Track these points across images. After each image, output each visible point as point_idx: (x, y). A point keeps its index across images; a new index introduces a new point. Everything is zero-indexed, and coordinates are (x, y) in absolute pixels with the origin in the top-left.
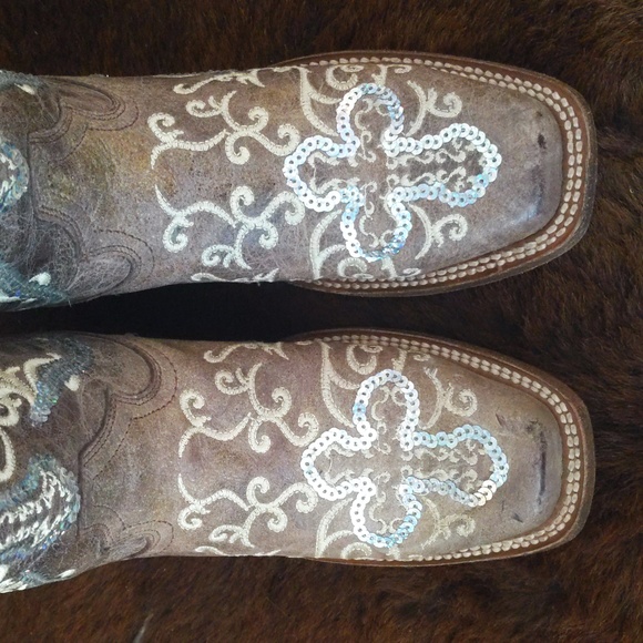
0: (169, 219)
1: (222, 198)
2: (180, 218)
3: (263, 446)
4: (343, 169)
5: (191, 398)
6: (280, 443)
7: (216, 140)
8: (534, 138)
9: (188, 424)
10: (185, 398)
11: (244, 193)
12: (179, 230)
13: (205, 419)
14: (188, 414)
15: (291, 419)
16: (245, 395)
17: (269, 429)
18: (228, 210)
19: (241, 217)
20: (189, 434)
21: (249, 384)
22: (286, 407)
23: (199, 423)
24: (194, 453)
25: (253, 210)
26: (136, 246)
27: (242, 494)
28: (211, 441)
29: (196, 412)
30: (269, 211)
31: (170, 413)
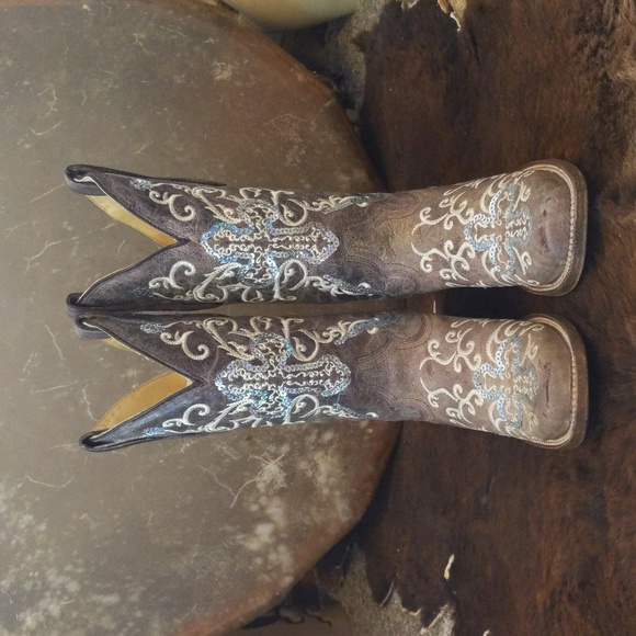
0: (420, 258)
1: (441, 247)
2: (425, 257)
3: (458, 369)
4: (489, 230)
5: (434, 343)
6: (465, 368)
7: (441, 219)
8: (542, 211)
9: (428, 354)
10: (430, 343)
11: (449, 244)
12: (426, 262)
13: (438, 353)
14: (430, 350)
15: (471, 357)
16: (456, 343)
17: (461, 361)
18: (444, 252)
19: (450, 255)
20: (426, 360)
21: (460, 339)
22: (471, 351)
23: (434, 356)
24: (429, 366)
25: (454, 252)
26: (409, 270)
27: (451, 392)
28: (438, 364)
29: (434, 350)
30: (460, 252)
31: (421, 349)
